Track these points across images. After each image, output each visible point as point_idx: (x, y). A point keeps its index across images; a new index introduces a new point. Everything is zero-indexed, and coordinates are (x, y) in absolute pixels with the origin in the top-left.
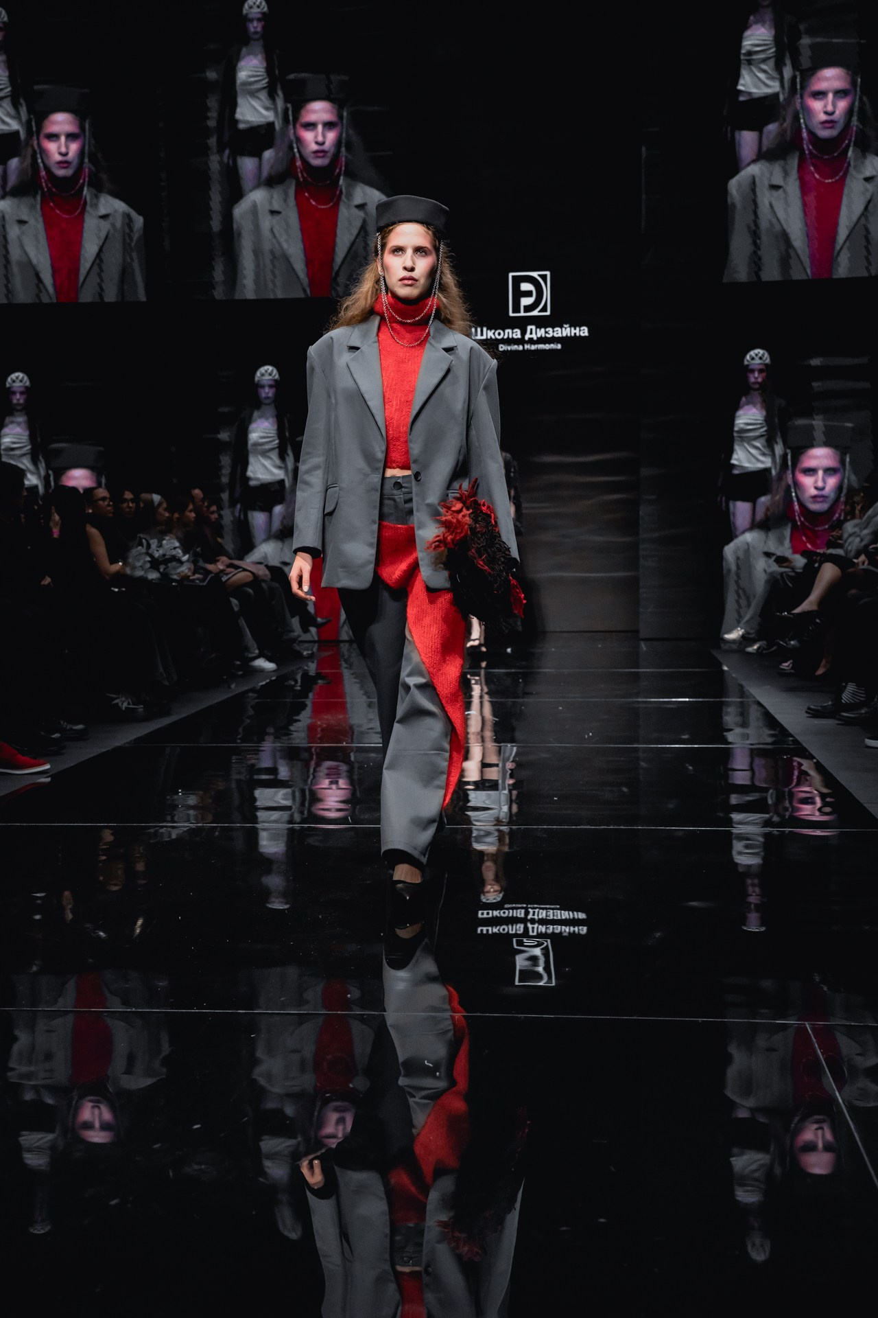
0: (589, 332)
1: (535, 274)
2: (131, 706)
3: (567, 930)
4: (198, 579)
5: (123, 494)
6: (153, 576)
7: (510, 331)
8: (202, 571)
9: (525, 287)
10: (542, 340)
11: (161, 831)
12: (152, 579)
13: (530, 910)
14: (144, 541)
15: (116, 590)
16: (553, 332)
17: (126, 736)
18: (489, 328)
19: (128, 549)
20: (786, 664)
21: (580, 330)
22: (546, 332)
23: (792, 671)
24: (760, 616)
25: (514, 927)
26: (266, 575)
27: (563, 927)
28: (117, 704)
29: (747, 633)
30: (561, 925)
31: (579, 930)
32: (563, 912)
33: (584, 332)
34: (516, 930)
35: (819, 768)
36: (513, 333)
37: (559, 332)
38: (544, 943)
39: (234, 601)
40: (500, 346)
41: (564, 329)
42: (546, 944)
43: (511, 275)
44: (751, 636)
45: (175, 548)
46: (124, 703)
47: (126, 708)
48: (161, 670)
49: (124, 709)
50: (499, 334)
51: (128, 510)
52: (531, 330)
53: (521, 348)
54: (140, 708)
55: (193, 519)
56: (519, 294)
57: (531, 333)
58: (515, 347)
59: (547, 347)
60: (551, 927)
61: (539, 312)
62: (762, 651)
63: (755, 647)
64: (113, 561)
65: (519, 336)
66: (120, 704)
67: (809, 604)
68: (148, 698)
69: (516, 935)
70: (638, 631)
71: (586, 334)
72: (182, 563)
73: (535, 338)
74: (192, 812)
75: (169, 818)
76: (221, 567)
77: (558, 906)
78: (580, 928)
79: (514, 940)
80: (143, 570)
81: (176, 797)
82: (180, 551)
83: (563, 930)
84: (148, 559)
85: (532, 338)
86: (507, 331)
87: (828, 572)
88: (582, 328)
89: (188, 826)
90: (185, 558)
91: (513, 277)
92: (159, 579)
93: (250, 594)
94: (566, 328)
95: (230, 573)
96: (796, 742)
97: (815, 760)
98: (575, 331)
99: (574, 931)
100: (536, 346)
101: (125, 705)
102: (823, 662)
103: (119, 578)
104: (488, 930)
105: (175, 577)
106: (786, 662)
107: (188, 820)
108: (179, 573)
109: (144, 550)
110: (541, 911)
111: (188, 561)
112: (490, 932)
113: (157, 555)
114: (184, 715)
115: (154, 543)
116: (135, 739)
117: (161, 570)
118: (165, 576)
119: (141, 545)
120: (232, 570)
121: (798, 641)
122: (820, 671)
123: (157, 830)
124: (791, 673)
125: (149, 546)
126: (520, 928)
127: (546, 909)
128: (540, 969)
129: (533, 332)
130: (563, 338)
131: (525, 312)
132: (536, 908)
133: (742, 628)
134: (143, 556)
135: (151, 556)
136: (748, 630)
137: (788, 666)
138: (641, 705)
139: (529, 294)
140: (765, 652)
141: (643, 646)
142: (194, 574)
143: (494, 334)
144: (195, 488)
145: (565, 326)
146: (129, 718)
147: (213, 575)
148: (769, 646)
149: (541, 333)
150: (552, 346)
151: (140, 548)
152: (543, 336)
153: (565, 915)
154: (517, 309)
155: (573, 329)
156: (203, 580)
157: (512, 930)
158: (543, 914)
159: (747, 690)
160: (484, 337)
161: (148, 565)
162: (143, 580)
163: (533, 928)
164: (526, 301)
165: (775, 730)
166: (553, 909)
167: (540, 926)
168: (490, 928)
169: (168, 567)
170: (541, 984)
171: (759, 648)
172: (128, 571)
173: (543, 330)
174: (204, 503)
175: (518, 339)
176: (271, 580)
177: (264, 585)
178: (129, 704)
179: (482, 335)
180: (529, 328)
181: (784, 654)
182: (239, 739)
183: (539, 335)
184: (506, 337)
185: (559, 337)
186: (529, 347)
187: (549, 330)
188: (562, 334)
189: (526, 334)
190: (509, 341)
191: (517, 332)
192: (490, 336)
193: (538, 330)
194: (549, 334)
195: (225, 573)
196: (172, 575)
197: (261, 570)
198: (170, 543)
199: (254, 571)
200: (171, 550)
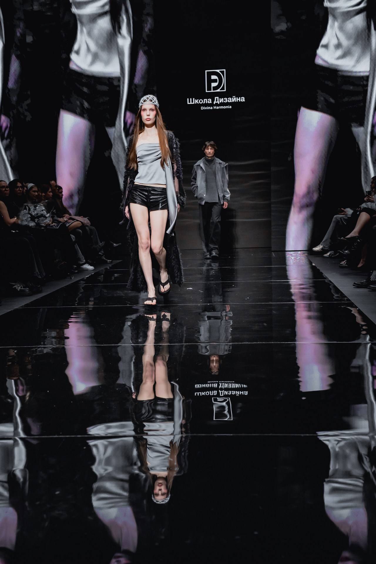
0: (245, 100)
1: (218, 71)
2: (23, 289)
3: (238, 393)
4: (54, 225)
5: (17, 184)
6: (32, 224)
7: (206, 100)
8: (56, 222)
9: (214, 77)
10: (222, 104)
11: (38, 349)
12: (32, 226)
13: (220, 384)
14: (27, 207)
15: (14, 232)
16: (228, 100)
17: (20, 304)
18: (196, 99)
19: (19, 211)
20: (344, 262)
21: (241, 99)
22: (224, 100)
23: (347, 265)
24: (330, 239)
25: (213, 392)
26: (88, 223)
27: (236, 392)
28: (16, 288)
29: (324, 247)
30: (236, 391)
31: (244, 393)
32: (236, 384)
33: (243, 99)
34: (213, 393)
35: (360, 312)
36: (208, 101)
37: (230, 100)
38: (227, 400)
39: (73, 236)
40: (202, 107)
42: (228, 400)
43: (206, 71)
44: (326, 249)
45: (42, 210)
46: (18, 287)
47: (20, 290)
48: (37, 271)
49: (19, 290)
50: (201, 101)
51: (19, 192)
52: (217, 99)
53: (212, 108)
54: (27, 289)
55: (52, 196)
56: (210, 81)
57: (217, 101)
58: (209, 108)
59: (225, 107)
60: (231, 391)
61: (220, 90)
62: (331, 256)
63: (328, 254)
64: (11, 217)
65: (211, 102)
66: (17, 288)
67: (354, 233)
68: (31, 285)
69: (213, 396)
70: (271, 247)
71: (244, 101)
73: (219, 103)
74: (54, 340)
75: (42, 343)
77: (234, 382)
78: (245, 392)
79: (213, 398)
80: (27, 221)
81: (45, 333)
82: (45, 212)
83: (236, 393)
84: (30, 216)
85: (218, 103)
86: (204, 100)
87: (364, 217)
88: (242, 98)
89: (52, 347)
90: (48, 215)
91: (207, 72)
92: (35, 226)
93: (80, 232)
94: (234, 98)
95: (70, 223)
96: (348, 300)
97: (358, 309)
98: (238, 99)
99: (242, 393)
100: (219, 107)
101: (19, 288)
102: (361, 261)
103: (15, 225)
104: (200, 394)
105: (43, 225)
106: (344, 261)
107: (52, 344)
108: (45, 223)
109: (27, 212)
110: (225, 384)
111: (49, 217)
112: (201, 395)
113: (33, 214)
114: (48, 293)
115: (32, 208)
116: (25, 305)
117: (36, 221)
118: (38, 224)
119: (26, 209)
120: (71, 221)
121: (349, 251)
122: (360, 265)
123: (37, 349)
124: (346, 266)
125: (29, 210)
126: (215, 393)
127: (228, 383)
128: (226, 412)
129: (218, 100)
130: (232, 102)
131: (213, 90)
132: (223, 383)
133: (322, 245)
134: (27, 214)
135: (31, 214)
136: (325, 246)
137: (344, 263)
138: (273, 283)
139: (215, 81)
140: (333, 256)
141: (273, 254)
142: (52, 223)
143: (198, 101)
144: (52, 181)
145: (233, 97)
146: (21, 294)
147: (62, 223)
148: (335, 253)
149: (222, 100)
150: (227, 107)
151: (25, 210)
152: (223, 102)
153: (237, 386)
154: (209, 89)
155: (237, 98)
156: (57, 226)
157: (212, 394)
158: (226, 386)
159: (324, 275)
160: (194, 103)
161: (29, 219)
162: (27, 226)
163: (222, 392)
164: (214, 85)
165: (338, 294)
166: (231, 383)
167: (225, 392)
168: (201, 393)
169: (40, 220)
170: (226, 419)
171: (330, 255)
172: (20, 222)
173: (222, 99)
174: (56, 188)
175: (210, 103)
176: (90, 225)
177: (87, 228)
178: (21, 288)
179: (192, 102)
180: (216, 98)
181: (342, 257)
182: (76, 304)
183: (220, 102)
184: (204, 103)
185: (230, 103)
186: (216, 107)
187: (226, 99)
188: (232, 101)
189: (214, 101)
190: (206, 105)
191: (210, 100)
192: (197, 103)
193: (220, 99)
194: (226, 101)
195: (68, 223)
196: (42, 224)
197: (86, 221)
198: (40, 208)
199: (82, 221)
200: (41, 211)
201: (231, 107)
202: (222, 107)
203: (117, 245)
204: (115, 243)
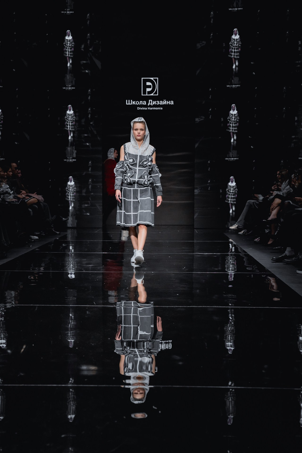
0: (174, 103)
1: (152, 79)
4: (16, 201)
7: (142, 102)
9: (148, 84)
10: (155, 106)
16: (159, 102)
18: (133, 100)
21: (170, 102)
22: (156, 103)
24: (244, 219)
26: (42, 200)
33: (172, 103)
36: (143, 103)
37: (162, 103)
39: (30, 210)
40: (138, 108)
41: (164, 101)
43: (142, 78)
44: (240, 228)
50: (137, 103)
52: (150, 101)
53: (146, 109)
56: (146, 87)
57: (150, 103)
58: (144, 108)
59: (157, 109)
61: (153, 94)
62: (244, 233)
63: (242, 232)
65: (145, 104)
70: (193, 225)
71: (173, 104)
72: (10, 194)
73: (152, 105)
76: (24, 196)
82: (9, 189)
85: (151, 105)
86: (140, 102)
88: (171, 102)
90: (12, 192)
91: (143, 79)
93: (36, 208)
94: (165, 101)
95: (27, 199)
98: (168, 103)
100: (152, 108)
105: (8, 200)
108: (9, 199)
111: (13, 193)
114: (13, 258)
117: (2, 197)
118: (3, 200)
120: (28, 197)
130: (163, 105)
131: (148, 94)
133: (237, 224)
136: (239, 225)
139: (149, 87)
140: (246, 234)
141: (196, 231)
143: (135, 103)
144: (13, 163)
145: (164, 100)
148: (248, 232)
149: (154, 103)
150: (159, 108)
152: (155, 104)
154: (144, 93)
155: (167, 101)
160: (131, 104)
164: (148, 90)
169: (5, 196)
173: (155, 102)
176: (44, 202)
177: (42, 204)
179: (130, 103)
182: (31, 268)
183: (154, 104)
184: (140, 104)
185: (162, 105)
186: (149, 108)
187: (158, 102)
188: (163, 103)
189: (148, 103)
190: (141, 106)
191: (145, 102)
192: (134, 104)
193: (153, 102)
194: (158, 103)
195: (26, 199)
196: (6, 199)
197: (40, 198)
198: (5, 186)
199: (38, 198)
200: (6, 189)
201: (162, 109)
202: (154, 108)
203: (66, 219)
204: (64, 218)
